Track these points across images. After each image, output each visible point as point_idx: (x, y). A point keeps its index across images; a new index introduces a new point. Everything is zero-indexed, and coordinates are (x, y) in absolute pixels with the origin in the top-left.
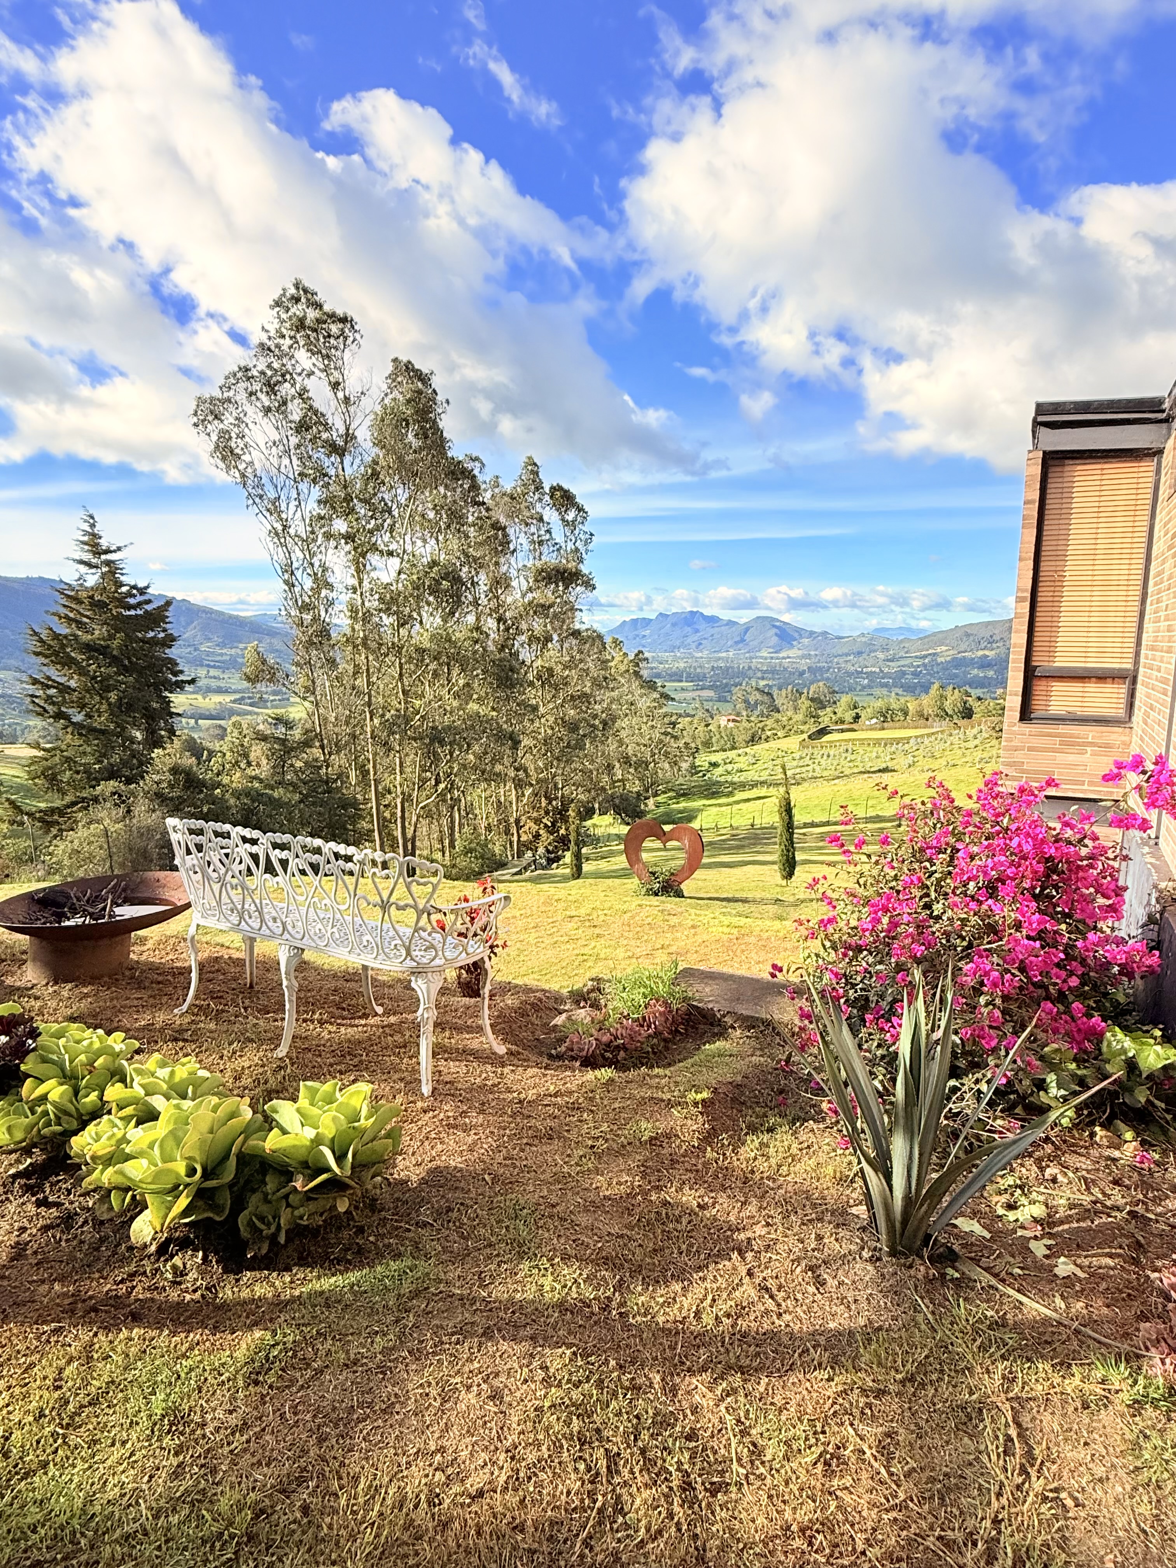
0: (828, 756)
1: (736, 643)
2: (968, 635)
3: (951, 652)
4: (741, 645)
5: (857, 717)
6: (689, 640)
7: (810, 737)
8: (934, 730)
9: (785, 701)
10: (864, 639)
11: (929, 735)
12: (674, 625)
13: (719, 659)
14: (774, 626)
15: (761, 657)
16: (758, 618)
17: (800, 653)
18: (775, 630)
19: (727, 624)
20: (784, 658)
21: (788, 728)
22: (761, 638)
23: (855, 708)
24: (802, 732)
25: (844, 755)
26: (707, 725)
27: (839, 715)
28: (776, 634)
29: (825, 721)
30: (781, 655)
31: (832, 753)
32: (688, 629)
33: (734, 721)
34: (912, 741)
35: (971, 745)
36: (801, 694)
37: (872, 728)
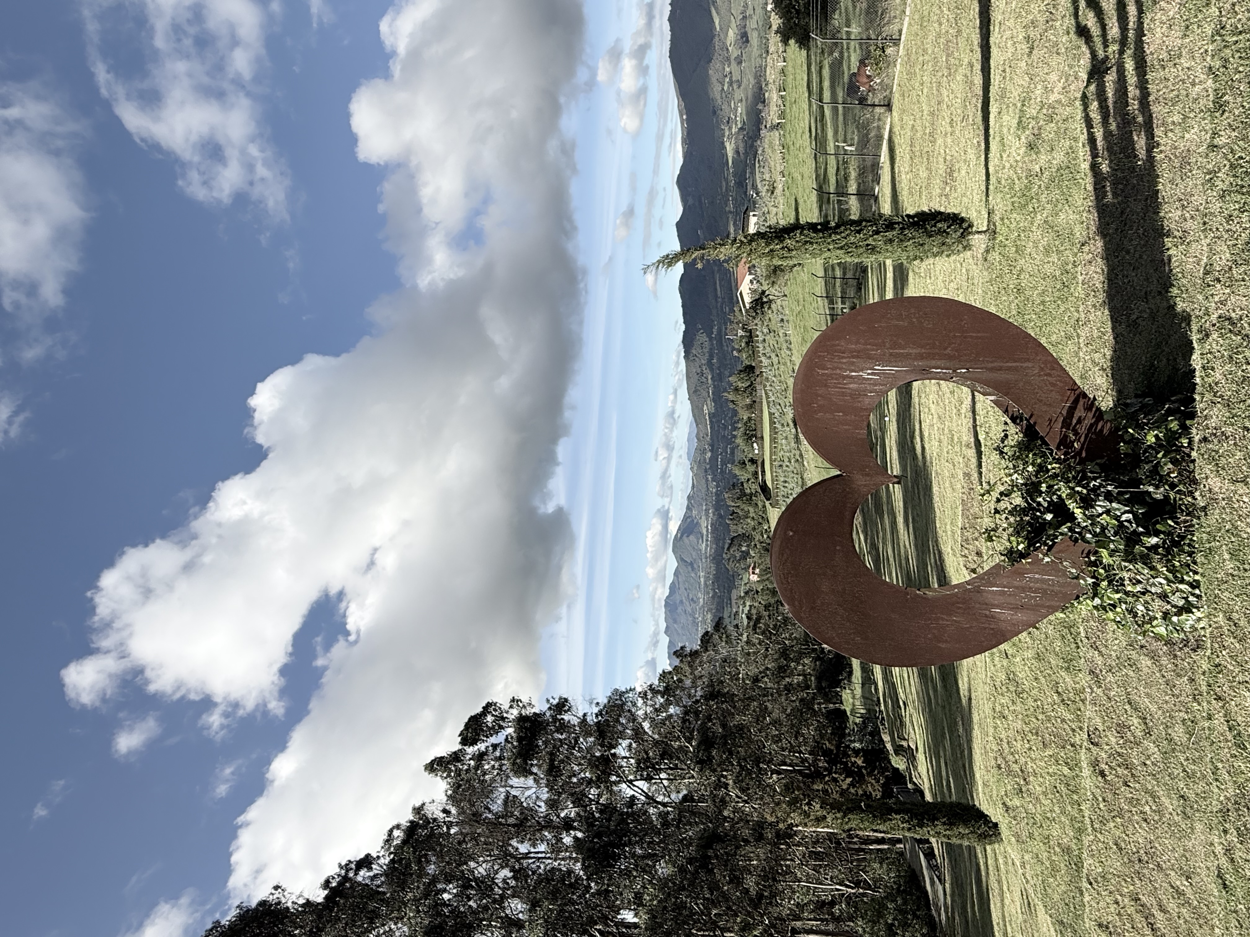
0: (785, 482)
1: (693, 569)
2: (696, 391)
3: (709, 402)
4: (695, 566)
5: (753, 461)
6: (689, 609)
7: (768, 499)
8: (764, 395)
9: (740, 526)
10: (695, 468)
11: (768, 397)
12: (675, 621)
13: (705, 584)
14: (681, 538)
15: (706, 549)
16: (673, 551)
17: (703, 518)
18: (684, 537)
19: (677, 577)
20: (707, 531)
21: (761, 520)
22: (690, 548)
23: (744, 463)
24: (764, 506)
25: (785, 468)
26: (757, 592)
27: (750, 476)
28: (688, 536)
29: (755, 487)
30: (705, 533)
31: (782, 479)
32: (679, 610)
33: (754, 568)
34: (772, 411)
35: (775, 360)
36: (734, 513)
37: (761, 448)
